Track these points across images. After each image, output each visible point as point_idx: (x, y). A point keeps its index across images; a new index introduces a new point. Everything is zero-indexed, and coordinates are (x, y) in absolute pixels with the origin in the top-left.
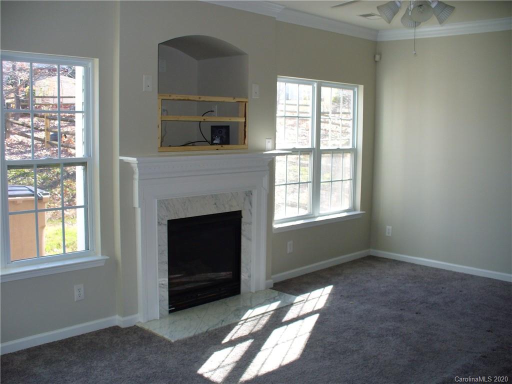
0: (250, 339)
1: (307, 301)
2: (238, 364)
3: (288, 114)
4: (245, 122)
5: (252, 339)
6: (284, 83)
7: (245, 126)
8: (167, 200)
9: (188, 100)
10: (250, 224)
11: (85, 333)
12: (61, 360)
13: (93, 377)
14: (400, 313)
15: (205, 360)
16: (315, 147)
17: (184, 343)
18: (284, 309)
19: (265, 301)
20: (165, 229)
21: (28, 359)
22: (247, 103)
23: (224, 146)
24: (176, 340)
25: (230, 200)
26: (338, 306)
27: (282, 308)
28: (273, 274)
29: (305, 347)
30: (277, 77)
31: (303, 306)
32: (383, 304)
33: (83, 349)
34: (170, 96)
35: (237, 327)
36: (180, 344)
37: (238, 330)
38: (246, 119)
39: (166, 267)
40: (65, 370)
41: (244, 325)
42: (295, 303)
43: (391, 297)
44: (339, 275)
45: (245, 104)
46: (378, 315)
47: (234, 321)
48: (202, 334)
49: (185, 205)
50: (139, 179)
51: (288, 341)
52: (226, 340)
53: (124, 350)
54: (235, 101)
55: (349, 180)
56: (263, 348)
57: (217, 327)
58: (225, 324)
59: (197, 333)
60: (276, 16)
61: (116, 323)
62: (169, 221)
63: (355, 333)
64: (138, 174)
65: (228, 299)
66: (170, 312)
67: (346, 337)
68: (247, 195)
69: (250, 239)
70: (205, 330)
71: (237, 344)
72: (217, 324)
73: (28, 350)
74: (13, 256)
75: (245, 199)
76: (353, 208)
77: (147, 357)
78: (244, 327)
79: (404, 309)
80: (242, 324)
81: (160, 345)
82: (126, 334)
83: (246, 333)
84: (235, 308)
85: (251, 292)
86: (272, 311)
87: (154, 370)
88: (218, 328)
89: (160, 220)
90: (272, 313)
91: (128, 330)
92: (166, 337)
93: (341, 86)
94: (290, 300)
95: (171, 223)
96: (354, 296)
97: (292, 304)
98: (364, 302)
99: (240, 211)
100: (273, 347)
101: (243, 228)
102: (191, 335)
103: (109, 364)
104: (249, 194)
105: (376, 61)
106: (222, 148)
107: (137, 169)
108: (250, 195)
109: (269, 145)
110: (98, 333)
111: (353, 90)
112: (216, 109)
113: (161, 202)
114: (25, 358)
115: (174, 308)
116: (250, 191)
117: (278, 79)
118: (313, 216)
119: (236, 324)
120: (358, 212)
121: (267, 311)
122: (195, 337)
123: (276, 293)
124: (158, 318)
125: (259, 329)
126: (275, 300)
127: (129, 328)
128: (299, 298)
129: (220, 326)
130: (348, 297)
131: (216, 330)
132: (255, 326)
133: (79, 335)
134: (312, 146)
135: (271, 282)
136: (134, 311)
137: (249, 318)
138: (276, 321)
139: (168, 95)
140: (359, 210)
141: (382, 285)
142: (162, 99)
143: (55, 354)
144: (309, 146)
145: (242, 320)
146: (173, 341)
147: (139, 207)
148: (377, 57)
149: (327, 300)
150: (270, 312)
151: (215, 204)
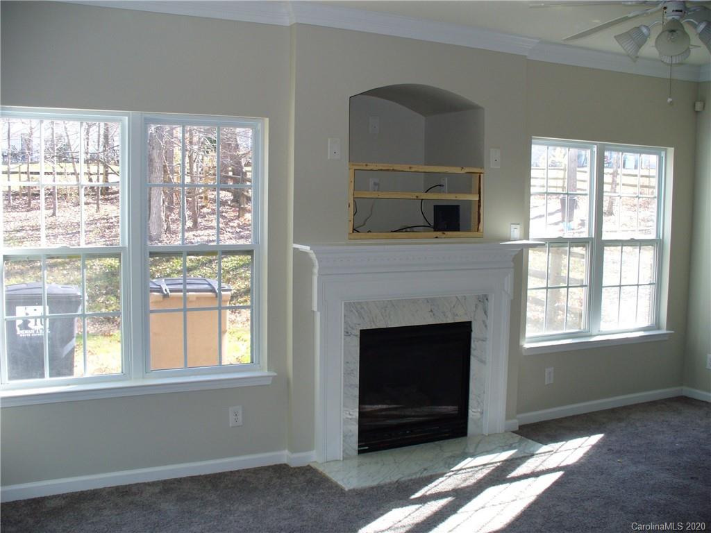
0: (450, 496)
1: (555, 452)
2: (417, 527)
3: (551, 190)
4: (479, 201)
5: (454, 497)
6: (546, 147)
7: (479, 206)
8: (359, 303)
9: (393, 170)
10: (483, 340)
11: (241, 469)
12: (197, 498)
13: (226, 522)
14: (688, 483)
15: (376, 518)
16: (593, 237)
17: (359, 493)
18: (519, 461)
19: (495, 449)
20: (356, 342)
21: (160, 492)
22: (482, 175)
23: (446, 233)
24: (352, 488)
25: (454, 307)
26: (598, 464)
27: (516, 459)
28: (518, 413)
29: (521, 514)
30: (531, 139)
31: (546, 459)
32: (667, 467)
33: (230, 488)
34: (367, 165)
35: (441, 479)
36: (354, 494)
37: (441, 483)
38: (480, 197)
39: (356, 392)
40: (197, 510)
41: (451, 477)
42: (537, 454)
43: (685, 458)
44: (620, 420)
45: (480, 176)
46: (652, 482)
47: (439, 472)
48: (390, 484)
49: (385, 310)
50: (319, 274)
51: (500, 504)
52: (418, 495)
53: (280, 494)
54: (463, 171)
55: (649, 284)
56: (461, 510)
57: (414, 477)
58: (426, 474)
59: (382, 483)
60: (527, 54)
61: (284, 461)
62: (362, 331)
63: (603, 503)
64: (317, 267)
65: (446, 442)
66: (360, 452)
67: (586, 507)
68: (480, 301)
69: (483, 362)
70: (395, 479)
71: (429, 501)
72: (415, 473)
73: (165, 482)
74: (153, 364)
75: (476, 306)
76: (657, 326)
77: (304, 506)
78: (450, 481)
79: (697, 479)
80: (450, 476)
81: (328, 493)
82: (292, 475)
83: (449, 488)
84: (450, 454)
85: (483, 435)
86: (500, 462)
87: (305, 523)
88: (415, 479)
89: (349, 329)
90: (498, 464)
91: (297, 470)
92: (340, 483)
93: (638, 150)
94: (532, 449)
95: (365, 334)
96: (628, 452)
97: (532, 455)
98: (639, 462)
99: (470, 323)
100: (476, 511)
101: (473, 345)
102: (375, 484)
103: (252, 509)
104: (483, 299)
105: (697, 112)
106: (444, 236)
107: (317, 262)
108: (486, 301)
109: (516, 232)
110: (256, 471)
111: (659, 155)
112: (446, 181)
113: (350, 306)
114: (157, 490)
115: (367, 448)
116: (485, 295)
117: (533, 141)
118: (588, 334)
119: (442, 475)
120: (664, 331)
121: (492, 462)
122: (379, 488)
123: (517, 438)
124: (342, 459)
125: (469, 484)
126: (510, 448)
127: (298, 468)
128: (545, 448)
129: (418, 476)
130: (619, 452)
131: (411, 480)
132: (465, 480)
133: (233, 470)
134: (589, 234)
135: (515, 423)
136: (309, 447)
137: (463, 469)
138: (499, 476)
139: (364, 164)
140: (665, 328)
141: (678, 440)
142: (355, 170)
143: (193, 489)
144: (585, 235)
145: (453, 471)
146: (347, 489)
147: (318, 310)
148: (699, 106)
149: (585, 454)
150: (496, 463)
151: (431, 311)
